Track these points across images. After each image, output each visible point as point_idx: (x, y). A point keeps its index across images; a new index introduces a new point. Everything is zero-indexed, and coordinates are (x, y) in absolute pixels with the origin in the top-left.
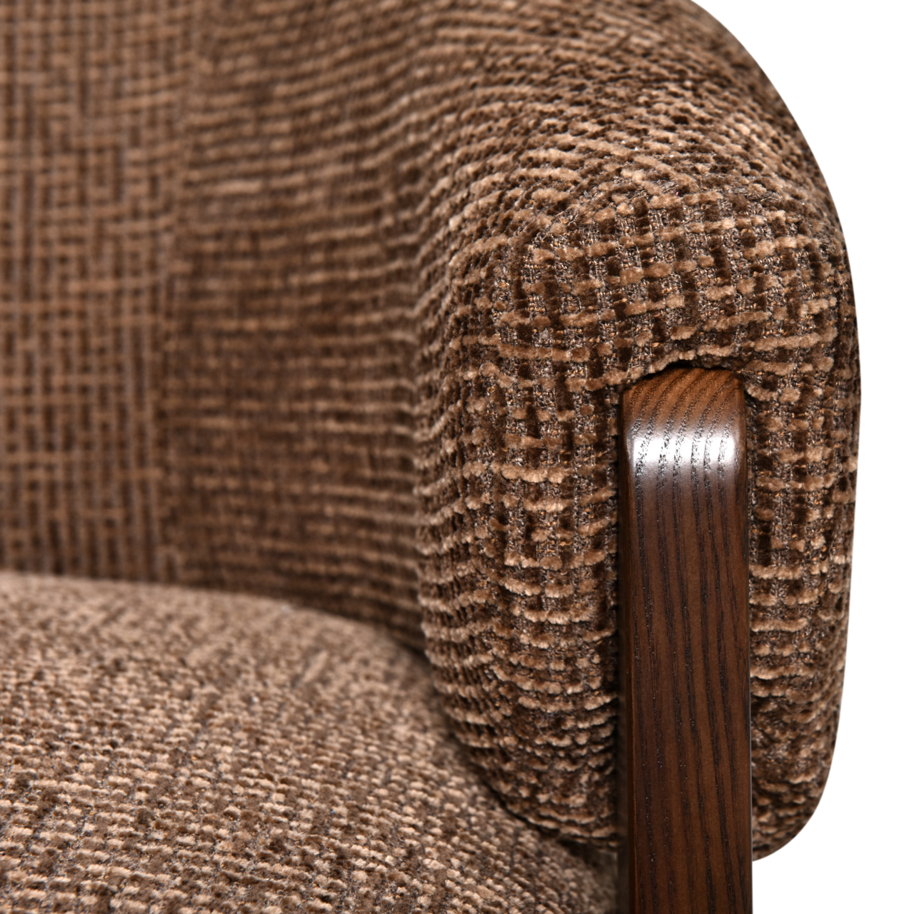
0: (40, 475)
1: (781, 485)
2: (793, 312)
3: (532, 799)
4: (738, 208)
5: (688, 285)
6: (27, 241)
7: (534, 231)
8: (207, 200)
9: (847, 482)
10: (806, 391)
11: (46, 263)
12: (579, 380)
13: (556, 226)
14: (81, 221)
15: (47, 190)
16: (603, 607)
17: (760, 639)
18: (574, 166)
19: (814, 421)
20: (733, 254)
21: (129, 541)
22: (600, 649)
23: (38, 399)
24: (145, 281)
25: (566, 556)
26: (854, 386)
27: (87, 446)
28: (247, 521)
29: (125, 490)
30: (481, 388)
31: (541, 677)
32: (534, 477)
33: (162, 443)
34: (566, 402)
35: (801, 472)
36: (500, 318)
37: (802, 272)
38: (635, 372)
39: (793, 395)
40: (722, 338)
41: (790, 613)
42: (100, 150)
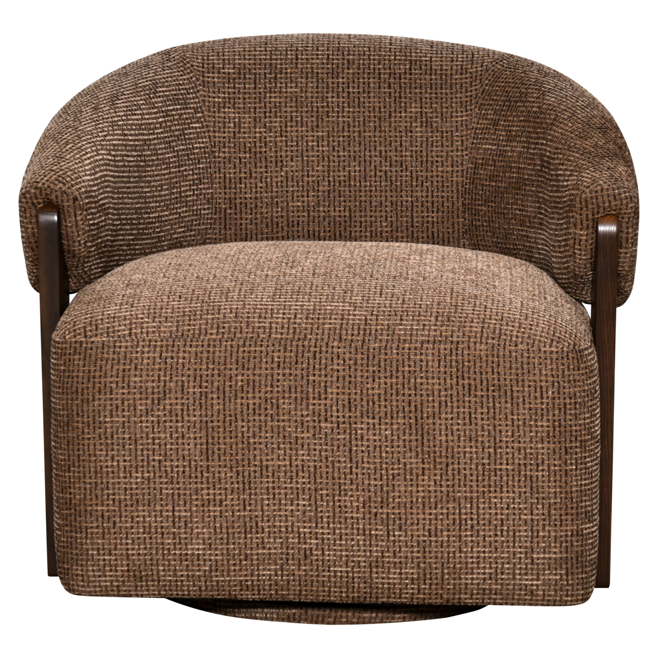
0: (430, 219)
1: (624, 235)
2: (627, 206)
3: (575, 292)
4: (618, 188)
5: (610, 202)
6: (427, 156)
7: (583, 191)
8: (479, 149)
9: (636, 235)
10: (629, 219)
11: (432, 162)
12: (590, 217)
13: (588, 191)
14: (442, 151)
15: (432, 142)
16: (592, 256)
17: (621, 253)
18: (590, 179)
19: (630, 224)
20: (617, 197)
21: (454, 238)
22: (591, 263)
23: (430, 199)
24: (460, 168)
25: (586, 246)
26: (638, 218)
27: (443, 212)
28: (489, 234)
29: (453, 224)
30: (573, 217)
31: (580, 268)
32: (581, 233)
33: (464, 212)
34: (587, 220)
35: (628, 233)
36: (577, 205)
37: (629, 200)
38: (600, 215)
39: (627, 220)
40: (615, 210)
41: (625, 258)
42: (447, 132)
